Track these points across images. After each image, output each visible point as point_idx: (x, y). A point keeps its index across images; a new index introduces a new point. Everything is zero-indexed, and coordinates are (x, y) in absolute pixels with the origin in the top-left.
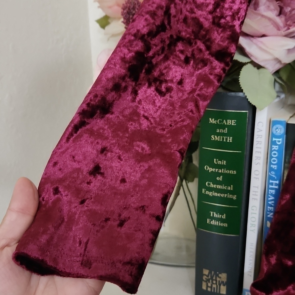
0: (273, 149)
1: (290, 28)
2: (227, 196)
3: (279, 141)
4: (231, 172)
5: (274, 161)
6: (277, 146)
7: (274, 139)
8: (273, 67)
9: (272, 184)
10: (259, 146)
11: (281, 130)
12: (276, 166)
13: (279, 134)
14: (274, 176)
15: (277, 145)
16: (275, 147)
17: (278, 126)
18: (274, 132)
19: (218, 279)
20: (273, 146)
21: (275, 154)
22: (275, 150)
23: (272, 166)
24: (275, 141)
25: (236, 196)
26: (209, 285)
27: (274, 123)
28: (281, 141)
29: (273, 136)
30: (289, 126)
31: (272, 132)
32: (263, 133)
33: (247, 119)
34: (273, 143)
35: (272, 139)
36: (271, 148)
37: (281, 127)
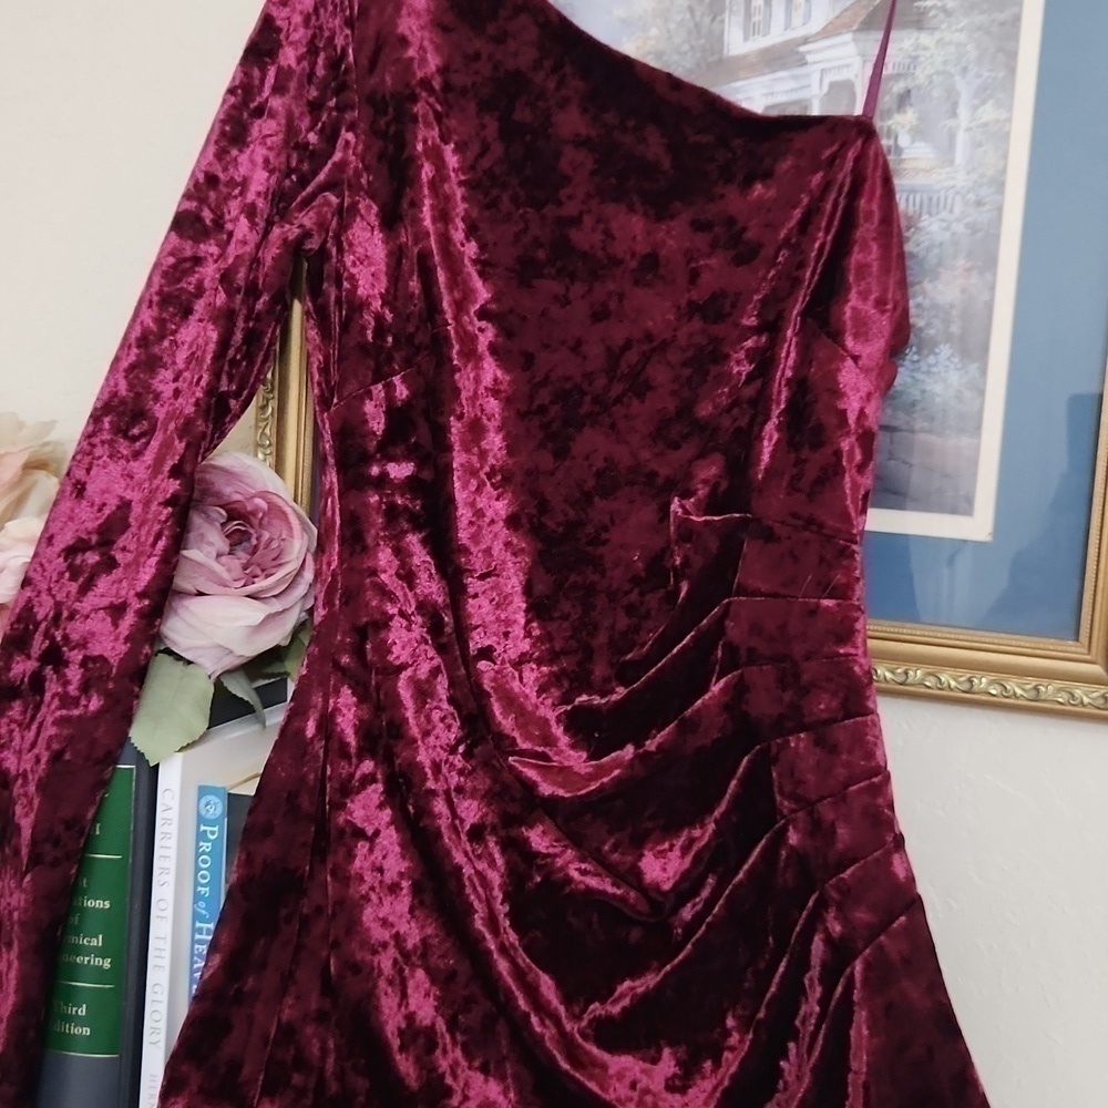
0: (201, 850)
1: (256, 580)
2: (89, 961)
3: (213, 833)
4: (99, 904)
5: (204, 877)
6: (210, 844)
7: (203, 828)
8: (212, 665)
9: (200, 931)
10: (165, 843)
11: (217, 808)
12: (207, 889)
13: (213, 817)
14: (204, 912)
15: (208, 841)
16: (207, 847)
17: (212, 798)
18: (203, 812)
20: (201, 844)
21: (205, 862)
22: (204, 853)
23: (199, 889)
24: (205, 831)
25: (109, 960)
27: (203, 791)
28: (217, 833)
29: (201, 820)
30: (233, 800)
31: (199, 814)
32: (174, 814)
33: (134, 784)
34: (201, 836)
35: (198, 827)
36: (198, 848)
37: (217, 800)
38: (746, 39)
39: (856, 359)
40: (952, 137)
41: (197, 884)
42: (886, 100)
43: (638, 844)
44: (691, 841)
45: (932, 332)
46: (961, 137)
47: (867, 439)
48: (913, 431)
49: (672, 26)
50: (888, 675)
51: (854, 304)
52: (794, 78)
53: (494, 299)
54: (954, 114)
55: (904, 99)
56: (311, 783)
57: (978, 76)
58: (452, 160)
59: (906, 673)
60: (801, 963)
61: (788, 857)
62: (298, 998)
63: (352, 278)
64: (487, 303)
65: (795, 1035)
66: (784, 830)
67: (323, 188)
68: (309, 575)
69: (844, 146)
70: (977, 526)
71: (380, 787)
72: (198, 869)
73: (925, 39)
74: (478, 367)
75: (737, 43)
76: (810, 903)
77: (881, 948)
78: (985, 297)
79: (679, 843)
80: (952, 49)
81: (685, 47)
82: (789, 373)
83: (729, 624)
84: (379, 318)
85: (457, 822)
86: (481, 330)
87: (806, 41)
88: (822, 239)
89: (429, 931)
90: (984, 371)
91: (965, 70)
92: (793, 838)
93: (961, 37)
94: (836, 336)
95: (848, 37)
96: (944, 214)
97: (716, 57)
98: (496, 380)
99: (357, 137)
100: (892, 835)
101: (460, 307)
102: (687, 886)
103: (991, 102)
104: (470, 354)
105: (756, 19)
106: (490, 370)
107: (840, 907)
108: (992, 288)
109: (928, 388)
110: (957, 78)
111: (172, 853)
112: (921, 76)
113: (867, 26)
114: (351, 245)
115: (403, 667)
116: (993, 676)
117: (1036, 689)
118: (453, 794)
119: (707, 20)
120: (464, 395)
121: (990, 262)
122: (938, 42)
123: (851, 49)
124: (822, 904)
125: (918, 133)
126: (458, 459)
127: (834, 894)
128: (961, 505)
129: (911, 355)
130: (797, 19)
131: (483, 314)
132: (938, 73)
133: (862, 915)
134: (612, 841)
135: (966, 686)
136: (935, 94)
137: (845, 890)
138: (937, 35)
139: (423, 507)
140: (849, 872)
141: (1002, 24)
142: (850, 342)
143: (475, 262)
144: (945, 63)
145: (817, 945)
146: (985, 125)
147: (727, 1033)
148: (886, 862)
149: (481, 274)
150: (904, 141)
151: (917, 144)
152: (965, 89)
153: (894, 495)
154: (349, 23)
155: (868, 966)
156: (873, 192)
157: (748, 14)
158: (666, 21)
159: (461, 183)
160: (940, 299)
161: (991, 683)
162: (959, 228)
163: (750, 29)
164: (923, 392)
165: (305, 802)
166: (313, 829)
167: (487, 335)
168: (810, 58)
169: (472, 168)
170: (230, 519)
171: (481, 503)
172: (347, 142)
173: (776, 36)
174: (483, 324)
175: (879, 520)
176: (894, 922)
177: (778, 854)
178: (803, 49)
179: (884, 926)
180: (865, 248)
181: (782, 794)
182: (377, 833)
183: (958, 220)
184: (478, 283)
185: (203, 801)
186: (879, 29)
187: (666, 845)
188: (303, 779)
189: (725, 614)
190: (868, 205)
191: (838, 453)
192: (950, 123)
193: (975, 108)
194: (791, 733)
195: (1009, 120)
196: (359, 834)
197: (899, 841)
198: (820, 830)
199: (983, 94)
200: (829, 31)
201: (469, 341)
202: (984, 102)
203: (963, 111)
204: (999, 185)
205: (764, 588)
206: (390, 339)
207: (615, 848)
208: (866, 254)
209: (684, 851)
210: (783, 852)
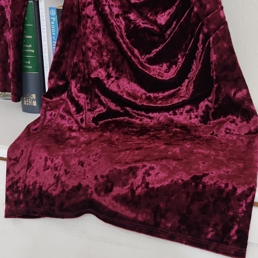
0: (52, 24)
2: (29, 51)
3: (54, 19)
5: (53, 30)
6: (54, 22)
7: (51, 18)
10: (43, 22)
11: (54, 13)
12: (54, 33)
13: (54, 15)
14: (54, 39)
15: (53, 21)
16: (53, 23)
17: (52, 10)
18: (51, 14)
19: (31, 98)
20: (52, 22)
21: (53, 26)
22: (53, 24)
23: (53, 33)
25: (34, 50)
26: (27, 102)
27: (50, 9)
28: (55, 19)
29: (51, 16)
30: (58, 10)
31: (50, 14)
32: (44, 14)
33: (33, 6)
34: (51, 20)
35: (50, 18)
36: (51, 23)
37: (54, 11)
41: (52, 32)
43: (156, 14)
56: (76, 4)
60: (197, 40)
61: (194, 14)
62: (77, 57)
65: (195, 58)
66: (193, 7)
71: (93, 5)
72: (52, 28)
76: (200, 25)
77: (217, 34)
85: (112, 13)
89: (108, 40)
92: (195, 9)
100: (220, 6)
102: (169, 24)
107: (207, 25)
111: (45, 24)
118: (111, 6)
124: (203, 25)
127: (206, 22)
133: (212, 26)
134: (150, 14)
137: (208, 21)
140: (210, 16)
145: (201, 36)
147: (179, 59)
148: (218, 13)
155: (214, 38)
165: (75, 10)
166: (77, 16)
176: (220, 27)
177: (191, 14)
179: (218, 29)
182: (93, 17)
185: (51, 11)
187: (164, 14)
188: (74, 4)
196: (88, 17)
197: (222, 8)
198: (202, 6)
207: (151, 15)
209: (168, 15)
210: (193, 14)
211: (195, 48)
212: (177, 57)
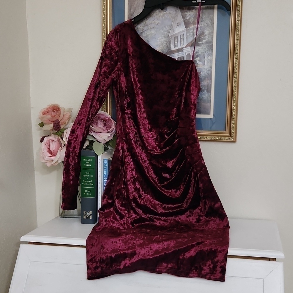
1: (108, 130)
2: (90, 184)
3: (106, 166)
4: (91, 176)
7: (104, 165)
8: (103, 142)
9: (105, 180)
11: (106, 162)
14: (105, 177)
16: (105, 168)
19: (89, 214)
25: (93, 184)
26: (86, 216)
29: (104, 164)
30: (109, 161)
32: (100, 163)
34: (104, 166)
38: (175, 48)
39: (193, 94)
40: (205, 61)
41: (104, 173)
42: (195, 56)
43: (166, 162)
44: (174, 161)
45: (203, 89)
46: (206, 61)
47: (195, 105)
48: (201, 103)
49: (164, 46)
50: (200, 138)
51: (192, 87)
52: (182, 53)
53: (140, 86)
54: (205, 58)
55: (197, 56)
57: (208, 53)
58: (134, 66)
59: (202, 137)
60: (191, 176)
63: (121, 84)
64: (140, 87)
65: (190, 186)
67: (116, 71)
68: (115, 129)
69: (190, 64)
70: (211, 116)
71: (130, 156)
72: (104, 171)
73: (200, 47)
74: (139, 96)
75: (173, 48)
76: (191, 168)
77: (201, 172)
78: (210, 83)
79: (172, 162)
80: (204, 49)
81: (166, 49)
82: (184, 97)
83: (178, 132)
84: (125, 90)
85: (142, 160)
86: (139, 91)
87: (183, 48)
88: (187, 78)
89: (138, 175)
90: (211, 94)
91: (206, 52)
92: (188, 160)
93: (205, 47)
94: (190, 91)
95: (189, 47)
96: (204, 72)
97: (170, 50)
98: (141, 98)
99: (120, 63)
100: (202, 158)
101: (136, 88)
102: (174, 167)
103: (210, 56)
104: (138, 95)
105: (176, 45)
106: (141, 96)
107: (195, 168)
108: (211, 82)
109: (203, 97)
110: (205, 53)
112: (200, 53)
113: (191, 46)
114: (121, 79)
115: (133, 139)
116: (214, 137)
117: (220, 138)
118: (141, 156)
119: (169, 45)
120: (138, 100)
121: (211, 79)
122: (202, 48)
123: (190, 49)
124: (193, 168)
125: (200, 61)
126: (138, 109)
127: (194, 166)
128: (209, 113)
129: (201, 92)
130: (182, 45)
131: (139, 88)
132: (202, 52)
133: (198, 169)
135: (211, 139)
136: (202, 55)
137: (196, 166)
138: (202, 47)
139: (133, 117)
140: (196, 163)
141: (211, 45)
142: (192, 92)
143: (137, 81)
144: (203, 51)
145: (193, 174)
146: (209, 59)
147: (181, 187)
148: (201, 161)
149: (139, 83)
150: (198, 62)
151: (200, 62)
152: (206, 55)
153: (199, 112)
154: (118, 47)
155: (200, 175)
156: (194, 71)
157: (175, 44)
158: (163, 45)
159: (135, 69)
160: (204, 84)
161: (214, 138)
162: (206, 74)
163: (175, 46)
164: (202, 97)
167: (140, 91)
168: (184, 50)
169: (137, 67)
170: (103, 121)
171: (141, 115)
172: (119, 64)
173: (179, 47)
174: (139, 90)
175: (198, 116)
176: (203, 169)
178: (183, 49)
179: (201, 170)
180: (193, 79)
181: (186, 154)
183: (206, 73)
184: (138, 84)
185: (104, 161)
186: (193, 46)
187: (170, 162)
189: (177, 131)
190: (193, 73)
191: (191, 107)
192: (204, 59)
193: (207, 57)
194: (187, 146)
195: (212, 59)
198: (192, 158)
199: (209, 55)
200: (186, 47)
201: (137, 92)
202: (209, 56)
203: (206, 58)
204: (211, 68)
205: (182, 126)
206: (127, 93)
207: (163, 162)
208: (193, 80)
209: (173, 163)
210: (187, 162)
211: (190, 181)
212: (180, 186)
